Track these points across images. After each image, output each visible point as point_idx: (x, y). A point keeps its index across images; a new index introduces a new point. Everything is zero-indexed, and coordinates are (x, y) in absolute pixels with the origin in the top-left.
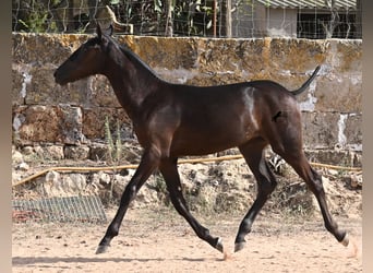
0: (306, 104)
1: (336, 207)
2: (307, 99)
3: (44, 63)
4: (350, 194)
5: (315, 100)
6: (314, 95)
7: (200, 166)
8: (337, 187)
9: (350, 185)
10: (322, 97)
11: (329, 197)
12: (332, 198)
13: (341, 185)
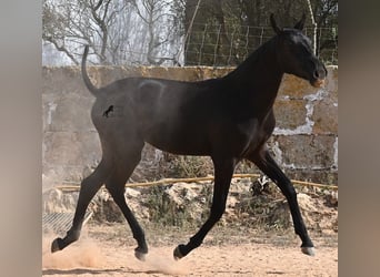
0: (303, 127)
1: (313, 223)
2: (305, 123)
3: (67, 92)
4: (328, 210)
5: (313, 123)
6: (311, 119)
7: (194, 185)
8: (317, 203)
9: (330, 202)
10: (319, 121)
11: (306, 214)
12: (310, 215)
13: (321, 202)
